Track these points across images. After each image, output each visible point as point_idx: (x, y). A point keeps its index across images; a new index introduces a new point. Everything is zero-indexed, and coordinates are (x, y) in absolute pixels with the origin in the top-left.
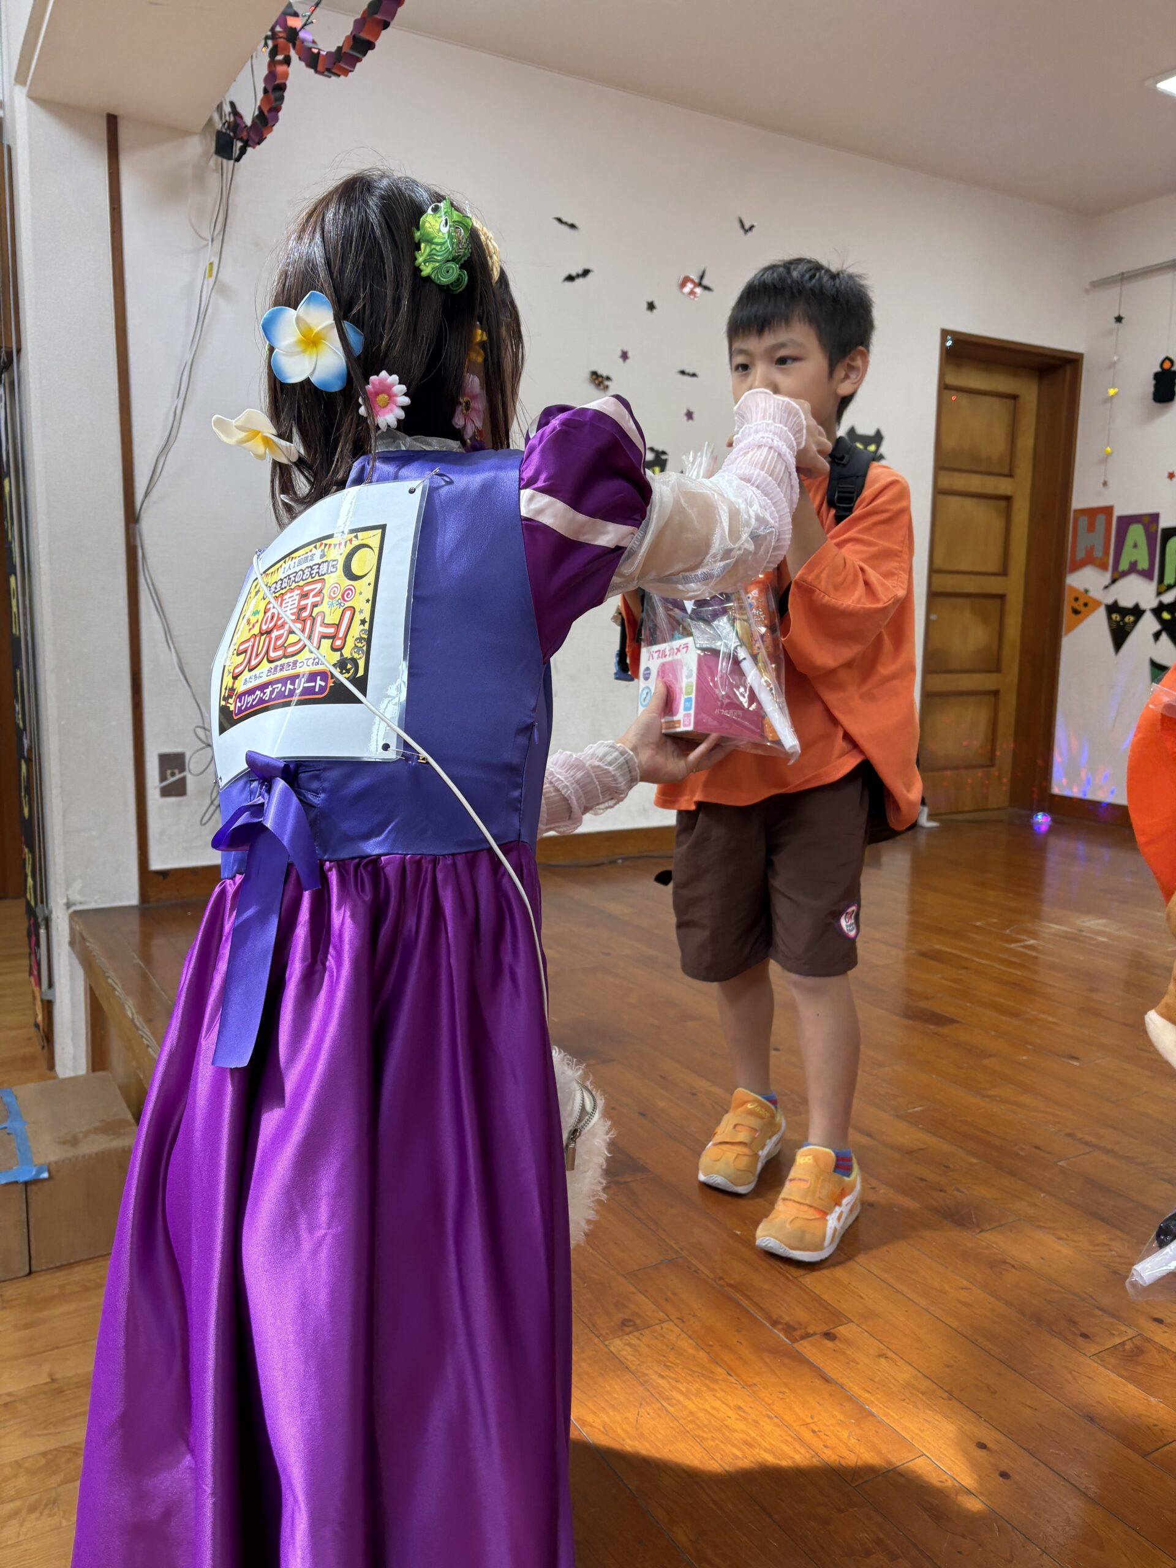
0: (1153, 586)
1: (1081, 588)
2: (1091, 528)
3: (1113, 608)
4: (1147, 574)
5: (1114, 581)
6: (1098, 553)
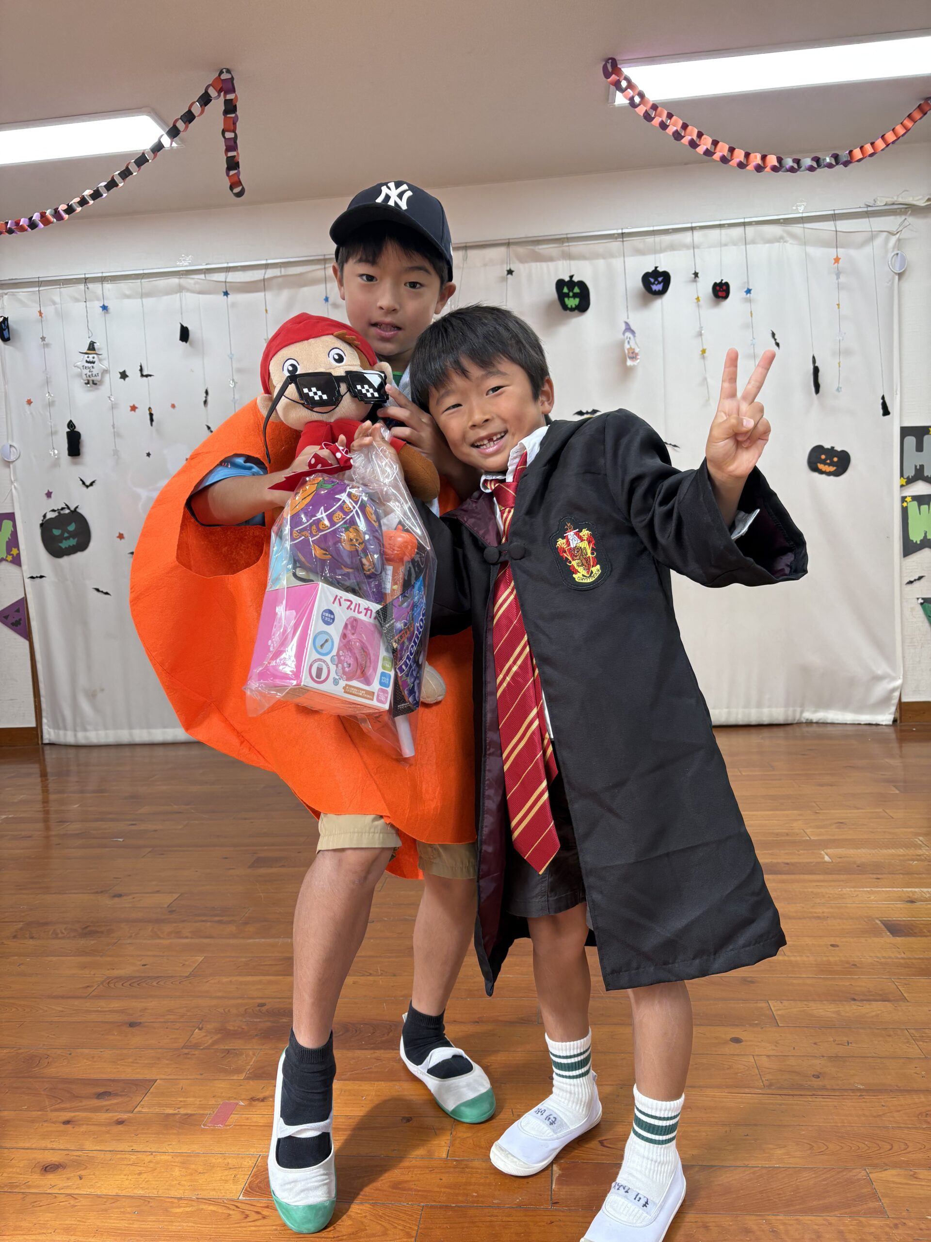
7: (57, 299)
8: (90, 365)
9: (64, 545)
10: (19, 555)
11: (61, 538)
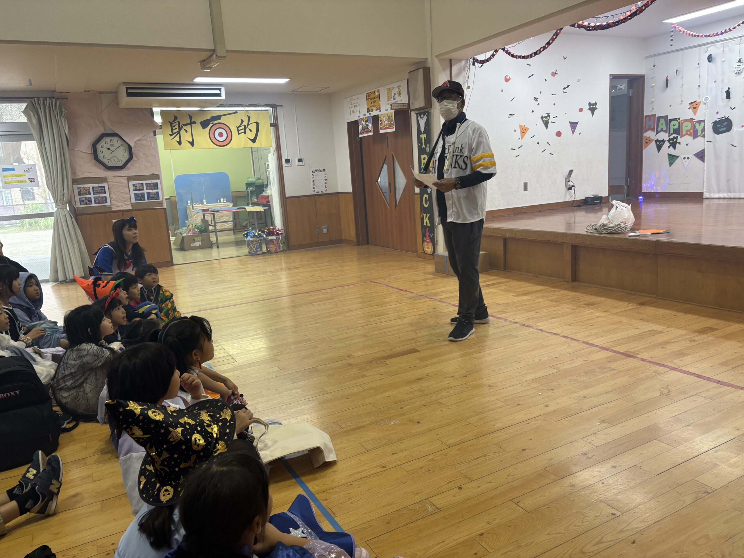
0: (668, 133)
1: (648, 136)
2: (650, 120)
3: (657, 141)
4: (666, 131)
5: (657, 134)
6: (652, 127)
7: (730, 45)
8: (739, 67)
9: (721, 130)
10: (705, 134)
11: (720, 128)
